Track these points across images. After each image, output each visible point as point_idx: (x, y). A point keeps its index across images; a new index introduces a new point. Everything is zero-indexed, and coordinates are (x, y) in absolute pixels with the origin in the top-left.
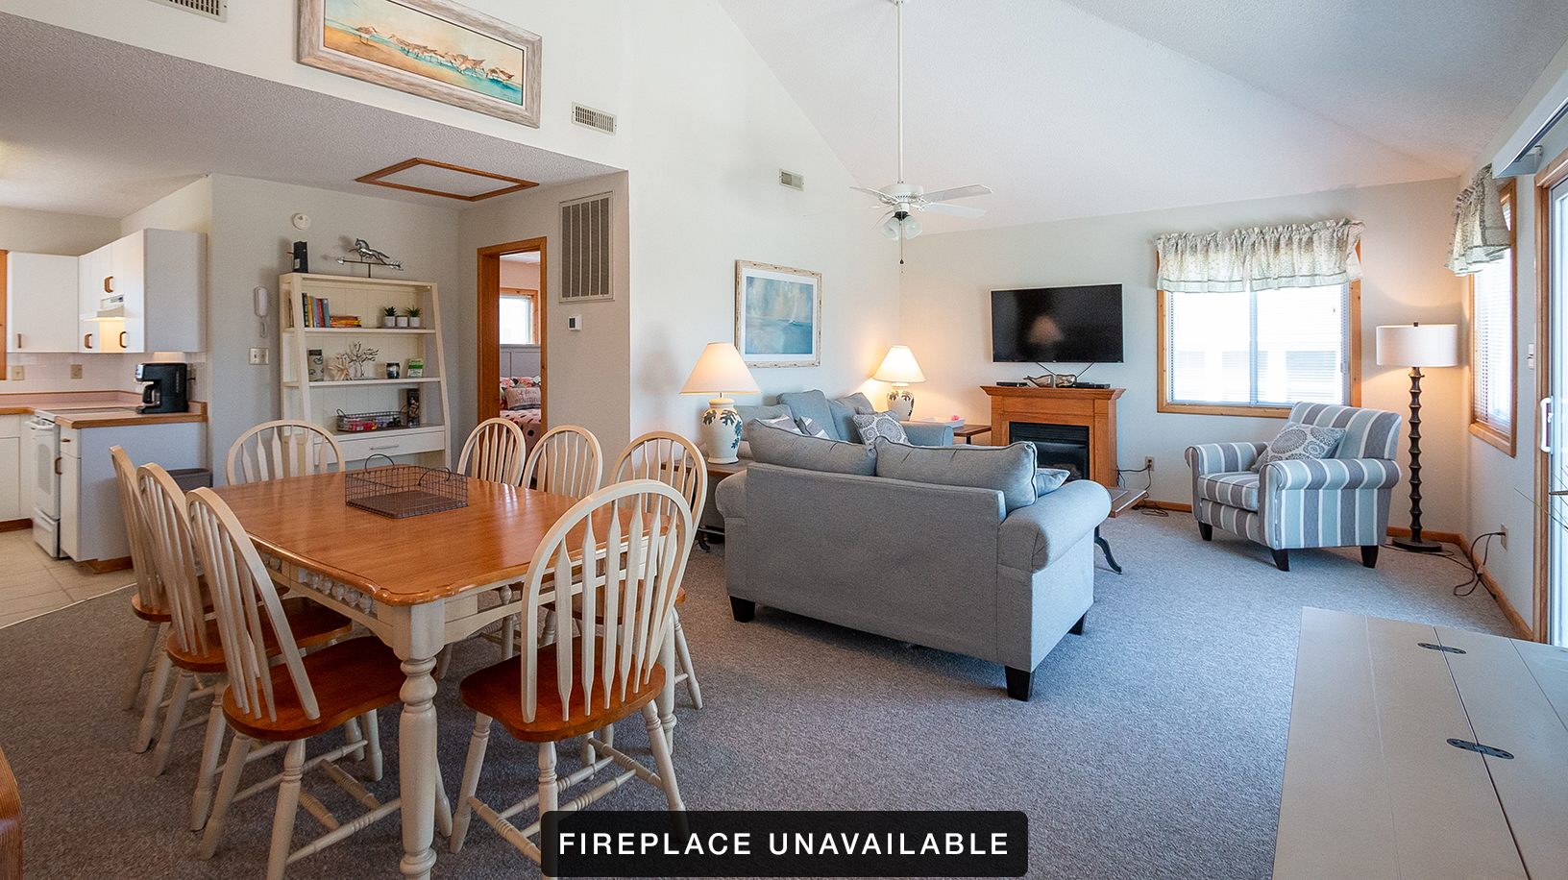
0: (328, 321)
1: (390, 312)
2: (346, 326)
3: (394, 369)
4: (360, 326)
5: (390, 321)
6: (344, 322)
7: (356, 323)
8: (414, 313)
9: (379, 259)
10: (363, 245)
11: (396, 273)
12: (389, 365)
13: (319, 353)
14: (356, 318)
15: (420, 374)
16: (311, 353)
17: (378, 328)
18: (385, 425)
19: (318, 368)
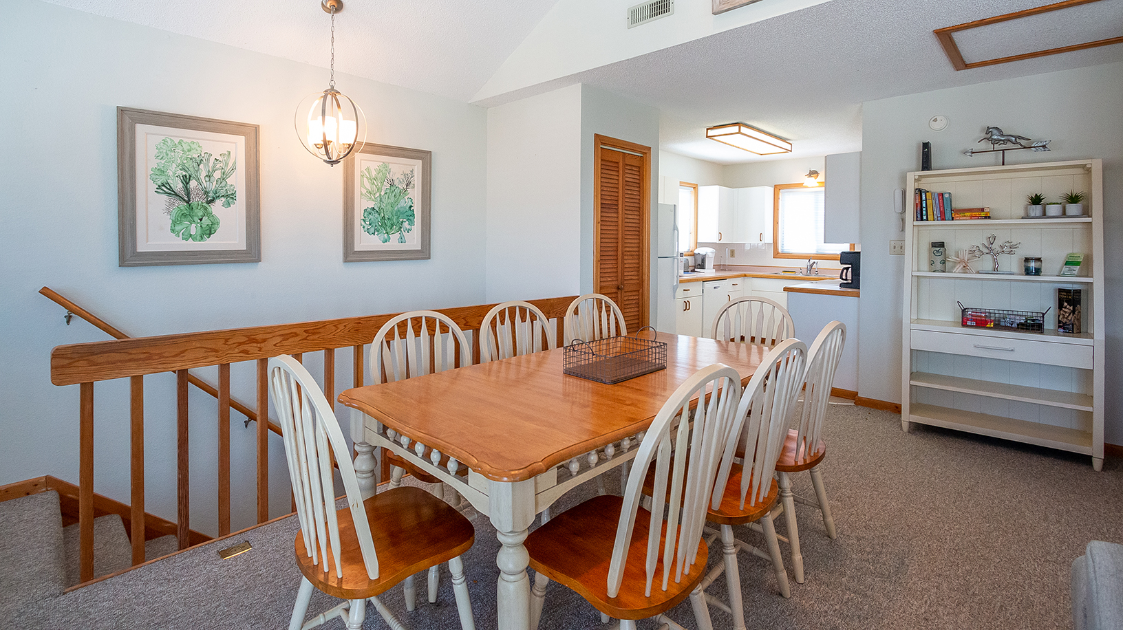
0: (948, 215)
1: (1036, 200)
2: (971, 217)
3: (1033, 265)
4: (989, 217)
5: (1037, 210)
6: (968, 214)
7: (983, 214)
8: (1073, 199)
9: (1021, 142)
10: (995, 132)
11: (1041, 154)
12: (1027, 260)
13: (942, 245)
14: (982, 210)
15: (1075, 273)
16: (934, 245)
17: (1023, 218)
18: (1015, 325)
19: (939, 259)
